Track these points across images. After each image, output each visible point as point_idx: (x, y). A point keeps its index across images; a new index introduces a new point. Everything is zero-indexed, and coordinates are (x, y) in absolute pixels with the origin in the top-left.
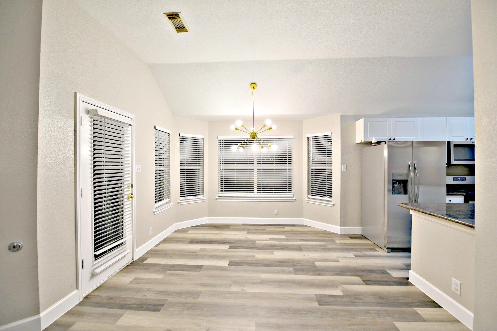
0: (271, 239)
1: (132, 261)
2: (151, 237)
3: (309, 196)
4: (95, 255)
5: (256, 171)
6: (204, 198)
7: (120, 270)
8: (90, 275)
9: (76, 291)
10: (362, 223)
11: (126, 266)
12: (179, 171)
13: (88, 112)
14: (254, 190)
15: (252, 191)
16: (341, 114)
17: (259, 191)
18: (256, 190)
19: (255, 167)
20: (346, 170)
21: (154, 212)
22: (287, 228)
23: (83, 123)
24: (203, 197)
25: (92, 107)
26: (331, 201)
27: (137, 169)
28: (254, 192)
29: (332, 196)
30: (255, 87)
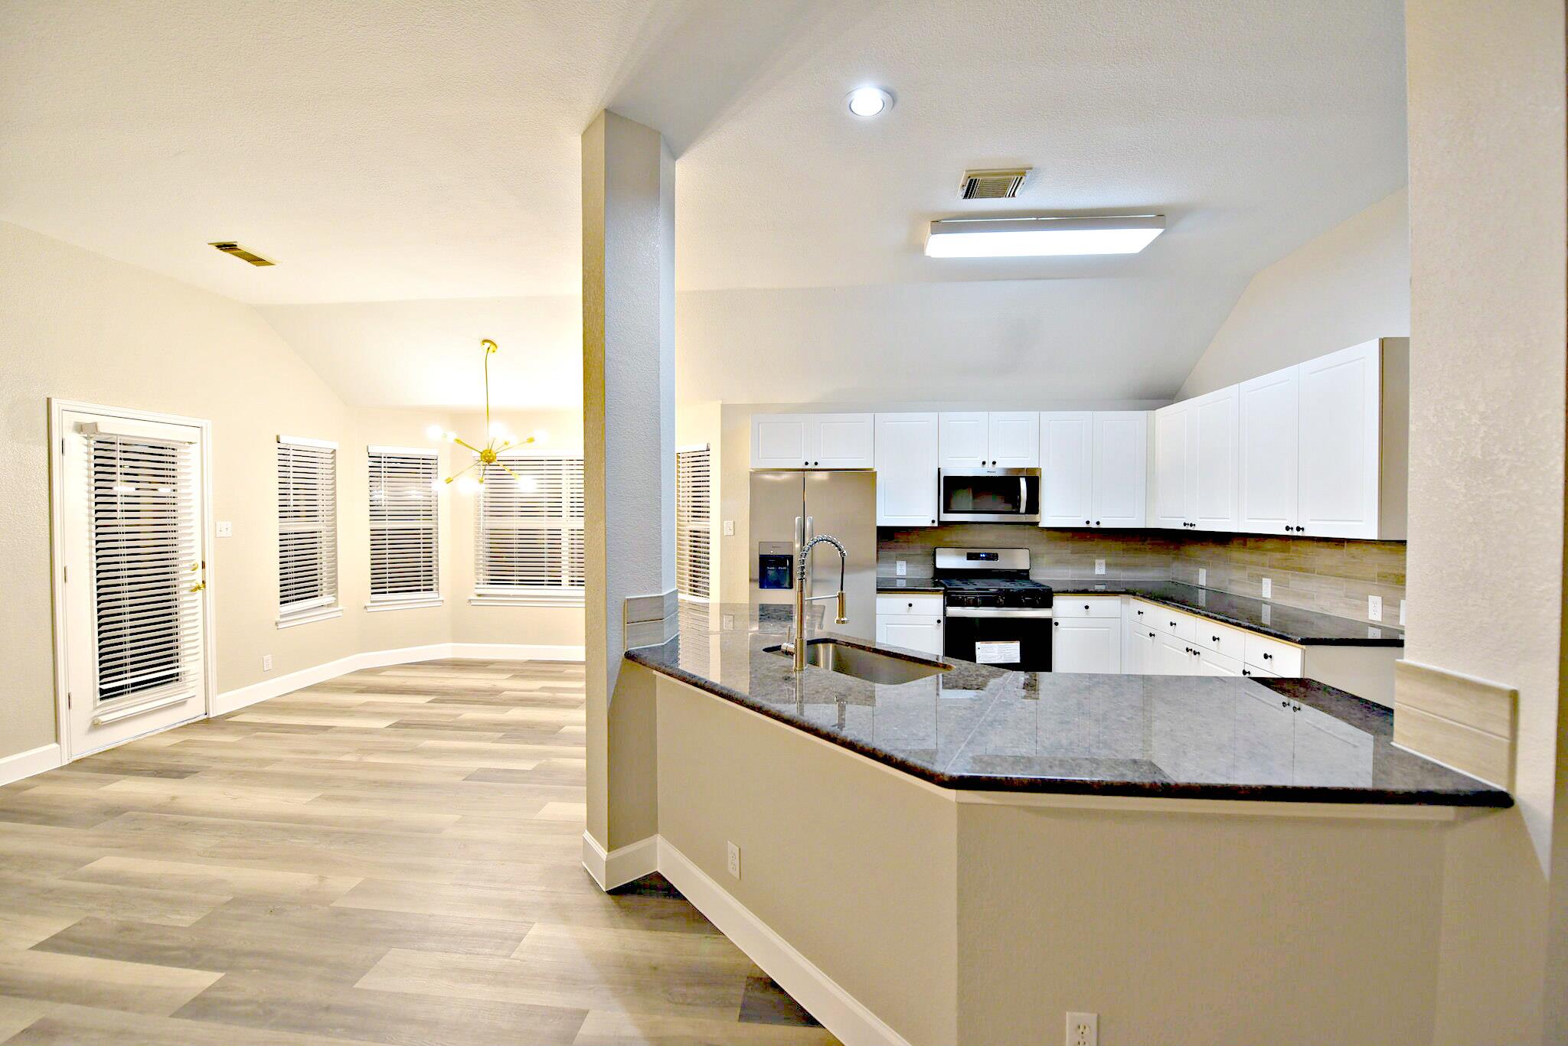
0: (543, 689)
1: (205, 717)
2: (267, 675)
4: (100, 689)
6: (441, 598)
7: (169, 729)
8: (89, 724)
9: (55, 745)
11: (186, 723)
12: (370, 532)
13: (80, 428)
14: (560, 581)
15: (558, 583)
16: (721, 402)
20: (730, 533)
21: (276, 624)
23: (65, 451)
24: (437, 596)
25: (87, 419)
27: (218, 530)
28: (560, 585)
30: (492, 348)
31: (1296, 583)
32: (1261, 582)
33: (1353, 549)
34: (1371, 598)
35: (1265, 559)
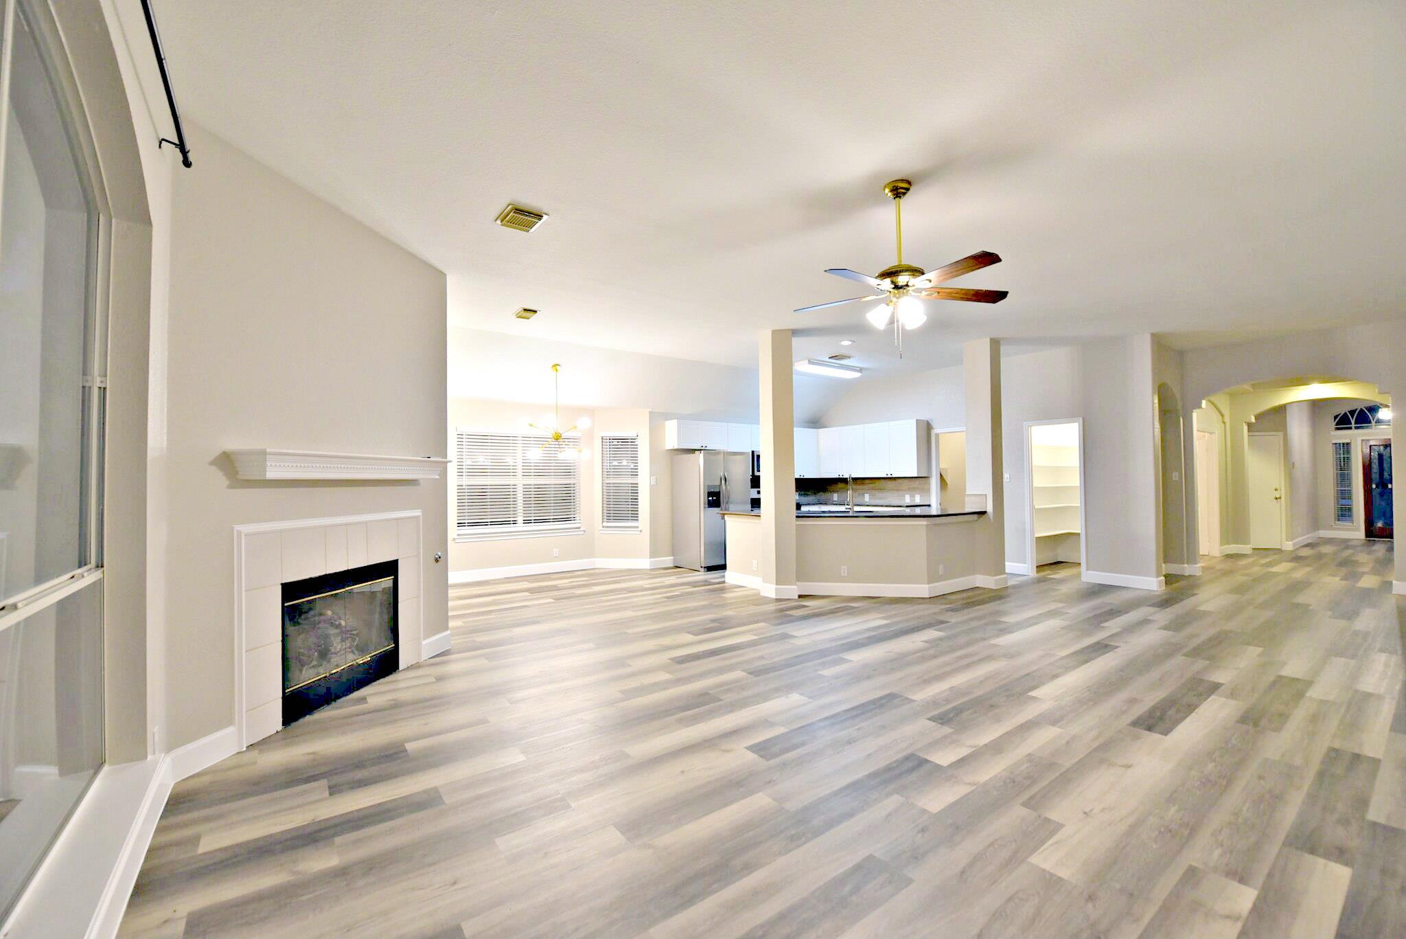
3: (605, 524)
5: (521, 488)
10: (673, 552)
14: (517, 521)
16: (650, 410)
17: (527, 522)
18: (520, 520)
19: (520, 482)
20: (654, 484)
22: (577, 573)
26: (638, 527)
28: (517, 524)
29: (637, 520)
30: (558, 367)
31: (878, 494)
32: (864, 496)
33: (900, 481)
34: (906, 496)
35: (865, 487)
